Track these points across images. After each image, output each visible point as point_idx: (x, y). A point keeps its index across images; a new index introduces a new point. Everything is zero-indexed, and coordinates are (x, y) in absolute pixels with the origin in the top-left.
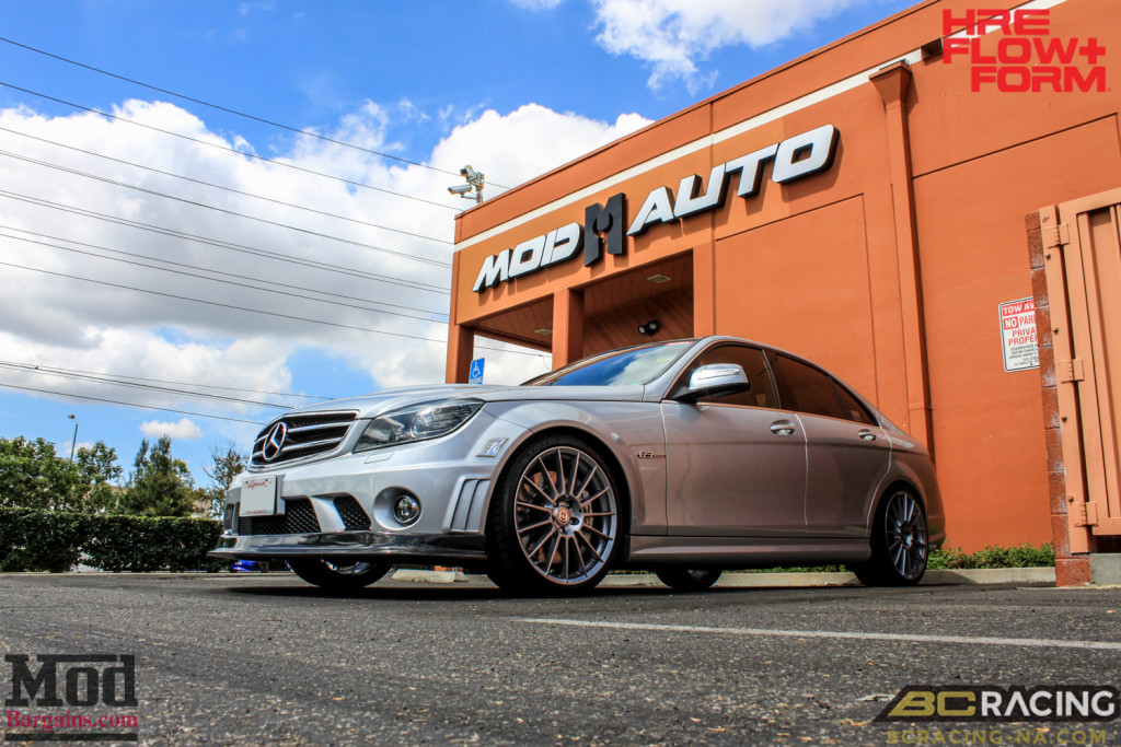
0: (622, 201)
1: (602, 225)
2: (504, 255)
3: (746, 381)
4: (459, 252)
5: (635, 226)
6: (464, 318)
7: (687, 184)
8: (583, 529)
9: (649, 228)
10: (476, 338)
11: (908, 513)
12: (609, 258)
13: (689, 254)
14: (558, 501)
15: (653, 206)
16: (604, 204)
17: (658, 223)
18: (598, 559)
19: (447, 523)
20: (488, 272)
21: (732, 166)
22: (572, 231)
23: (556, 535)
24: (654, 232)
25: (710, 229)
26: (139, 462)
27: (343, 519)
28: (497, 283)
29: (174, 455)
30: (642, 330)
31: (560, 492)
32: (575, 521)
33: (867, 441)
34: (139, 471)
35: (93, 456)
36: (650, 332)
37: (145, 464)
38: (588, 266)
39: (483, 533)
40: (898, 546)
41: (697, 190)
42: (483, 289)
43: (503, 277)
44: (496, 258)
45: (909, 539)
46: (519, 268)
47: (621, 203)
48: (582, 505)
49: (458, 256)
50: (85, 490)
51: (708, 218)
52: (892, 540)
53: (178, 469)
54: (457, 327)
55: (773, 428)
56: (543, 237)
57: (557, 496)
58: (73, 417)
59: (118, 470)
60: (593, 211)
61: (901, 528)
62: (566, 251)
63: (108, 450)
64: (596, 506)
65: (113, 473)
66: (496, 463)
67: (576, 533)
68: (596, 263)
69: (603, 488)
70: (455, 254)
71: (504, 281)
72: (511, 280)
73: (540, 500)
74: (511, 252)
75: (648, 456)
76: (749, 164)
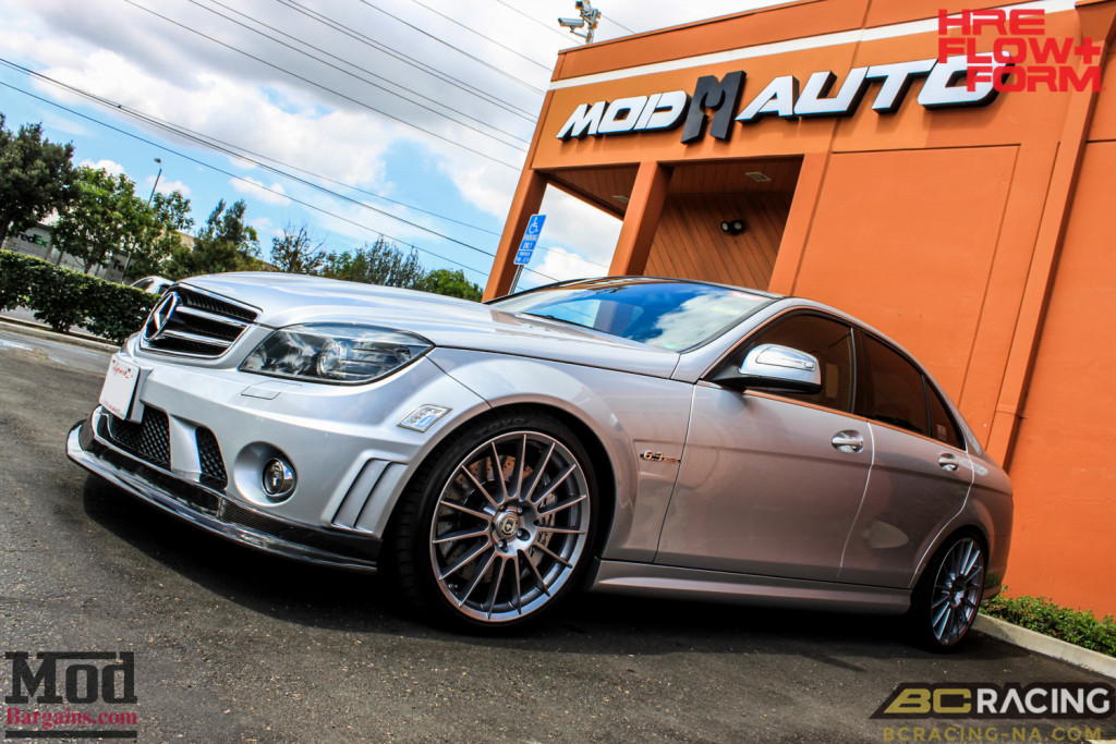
0: (741, 80)
1: (712, 101)
2: (599, 106)
3: (818, 382)
4: (554, 91)
5: (747, 113)
6: (540, 164)
7: (818, 80)
8: (534, 547)
9: (761, 118)
10: (550, 188)
11: (969, 564)
12: (709, 140)
13: (797, 160)
14: (506, 505)
15: (774, 95)
16: (720, 78)
17: (774, 115)
18: (544, 590)
19: (327, 514)
20: (577, 121)
21: (875, 72)
22: (676, 100)
23: (490, 551)
24: (767, 125)
25: (829, 137)
26: (213, 220)
27: (202, 460)
28: (584, 136)
29: (246, 221)
30: (725, 227)
31: (510, 495)
32: (524, 535)
33: (946, 471)
34: (211, 231)
35: (169, 203)
36: (733, 232)
37: (218, 223)
38: (684, 143)
39: (379, 535)
40: (944, 603)
41: (827, 91)
42: (567, 138)
43: (592, 131)
44: (589, 107)
45: (959, 596)
46: (610, 125)
47: (739, 83)
48: (540, 516)
49: (551, 95)
50: (155, 234)
51: (831, 125)
52: (939, 595)
53: (248, 235)
54: (532, 172)
55: (837, 440)
56: (645, 98)
57: (506, 498)
58: (159, 161)
59: (190, 222)
60: (706, 83)
61: (954, 583)
62: (665, 120)
63: (183, 201)
64: (562, 519)
65: (185, 224)
66: (422, 441)
67: (520, 552)
68: (693, 142)
69: (578, 494)
70: (549, 92)
71: (592, 135)
72: (599, 136)
73: (478, 501)
74: (607, 105)
75: (655, 458)
76: (896, 75)
